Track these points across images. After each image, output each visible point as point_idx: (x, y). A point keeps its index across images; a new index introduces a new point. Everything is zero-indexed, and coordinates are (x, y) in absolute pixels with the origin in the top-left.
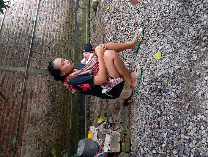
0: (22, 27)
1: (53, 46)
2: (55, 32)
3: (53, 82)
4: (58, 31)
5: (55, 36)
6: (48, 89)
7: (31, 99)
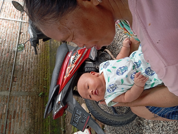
0: (5, 57)
1: (32, 71)
2: (33, 59)
3: (33, 102)
4: (36, 57)
5: (34, 62)
6: (28, 109)
7: (14, 119)
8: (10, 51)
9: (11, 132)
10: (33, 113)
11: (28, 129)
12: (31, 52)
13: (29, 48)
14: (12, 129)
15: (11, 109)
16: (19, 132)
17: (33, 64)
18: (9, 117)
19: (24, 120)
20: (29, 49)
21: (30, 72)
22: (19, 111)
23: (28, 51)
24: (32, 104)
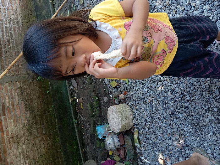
1: (15, 43)
2: (12, 23)
3: (26, 89)
4: (15, 21)
5: (14, 28)
6: (22, 99)
7: (5, 115)
9: (5, 134)
10: (30, 104)
11: (28, 125)
14: (4, 129)
16: (16, 131)
17: (13, 32)
19: (19, 115)
21: (11, 45)
22: (9, 103)
24: (26, 92)
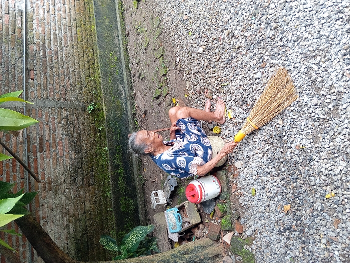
0: (4, 24)
1: (64, 56)
2: (62, 29)
3: (73, 121)
4: (67, 27)
5: (64, 37)
7: (41, 152)
8: (10, 9)
9: (40, 176)
11: (71, 170)
12: (56, 15)
13: (51, 4)
14: (40, 170)
15: (33, 134)
16: (55, 175)
17: (63, 42)
18: (32, 149)
19: (61, 154)
20: (51, 7)
22: (50, 136)
23: (48, 11)
24: (73, 124)
